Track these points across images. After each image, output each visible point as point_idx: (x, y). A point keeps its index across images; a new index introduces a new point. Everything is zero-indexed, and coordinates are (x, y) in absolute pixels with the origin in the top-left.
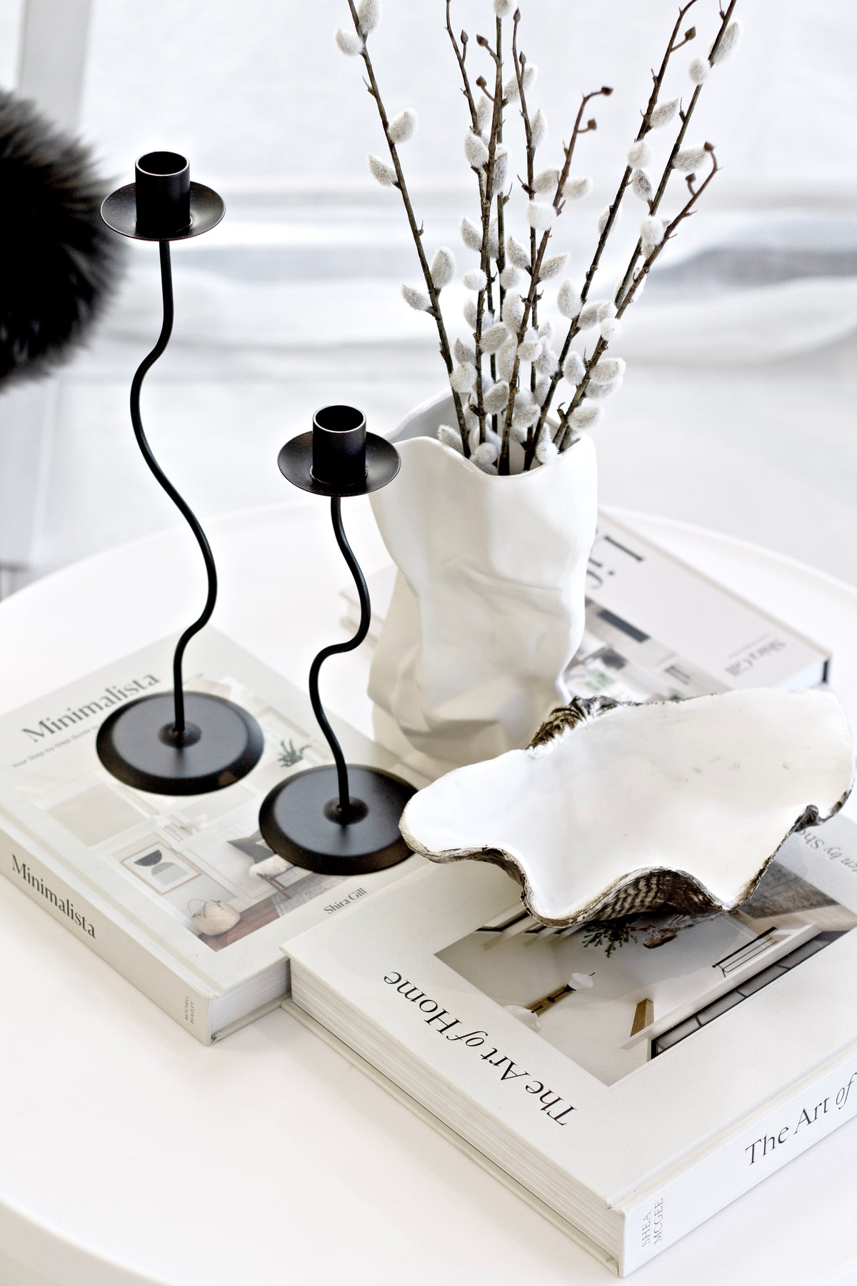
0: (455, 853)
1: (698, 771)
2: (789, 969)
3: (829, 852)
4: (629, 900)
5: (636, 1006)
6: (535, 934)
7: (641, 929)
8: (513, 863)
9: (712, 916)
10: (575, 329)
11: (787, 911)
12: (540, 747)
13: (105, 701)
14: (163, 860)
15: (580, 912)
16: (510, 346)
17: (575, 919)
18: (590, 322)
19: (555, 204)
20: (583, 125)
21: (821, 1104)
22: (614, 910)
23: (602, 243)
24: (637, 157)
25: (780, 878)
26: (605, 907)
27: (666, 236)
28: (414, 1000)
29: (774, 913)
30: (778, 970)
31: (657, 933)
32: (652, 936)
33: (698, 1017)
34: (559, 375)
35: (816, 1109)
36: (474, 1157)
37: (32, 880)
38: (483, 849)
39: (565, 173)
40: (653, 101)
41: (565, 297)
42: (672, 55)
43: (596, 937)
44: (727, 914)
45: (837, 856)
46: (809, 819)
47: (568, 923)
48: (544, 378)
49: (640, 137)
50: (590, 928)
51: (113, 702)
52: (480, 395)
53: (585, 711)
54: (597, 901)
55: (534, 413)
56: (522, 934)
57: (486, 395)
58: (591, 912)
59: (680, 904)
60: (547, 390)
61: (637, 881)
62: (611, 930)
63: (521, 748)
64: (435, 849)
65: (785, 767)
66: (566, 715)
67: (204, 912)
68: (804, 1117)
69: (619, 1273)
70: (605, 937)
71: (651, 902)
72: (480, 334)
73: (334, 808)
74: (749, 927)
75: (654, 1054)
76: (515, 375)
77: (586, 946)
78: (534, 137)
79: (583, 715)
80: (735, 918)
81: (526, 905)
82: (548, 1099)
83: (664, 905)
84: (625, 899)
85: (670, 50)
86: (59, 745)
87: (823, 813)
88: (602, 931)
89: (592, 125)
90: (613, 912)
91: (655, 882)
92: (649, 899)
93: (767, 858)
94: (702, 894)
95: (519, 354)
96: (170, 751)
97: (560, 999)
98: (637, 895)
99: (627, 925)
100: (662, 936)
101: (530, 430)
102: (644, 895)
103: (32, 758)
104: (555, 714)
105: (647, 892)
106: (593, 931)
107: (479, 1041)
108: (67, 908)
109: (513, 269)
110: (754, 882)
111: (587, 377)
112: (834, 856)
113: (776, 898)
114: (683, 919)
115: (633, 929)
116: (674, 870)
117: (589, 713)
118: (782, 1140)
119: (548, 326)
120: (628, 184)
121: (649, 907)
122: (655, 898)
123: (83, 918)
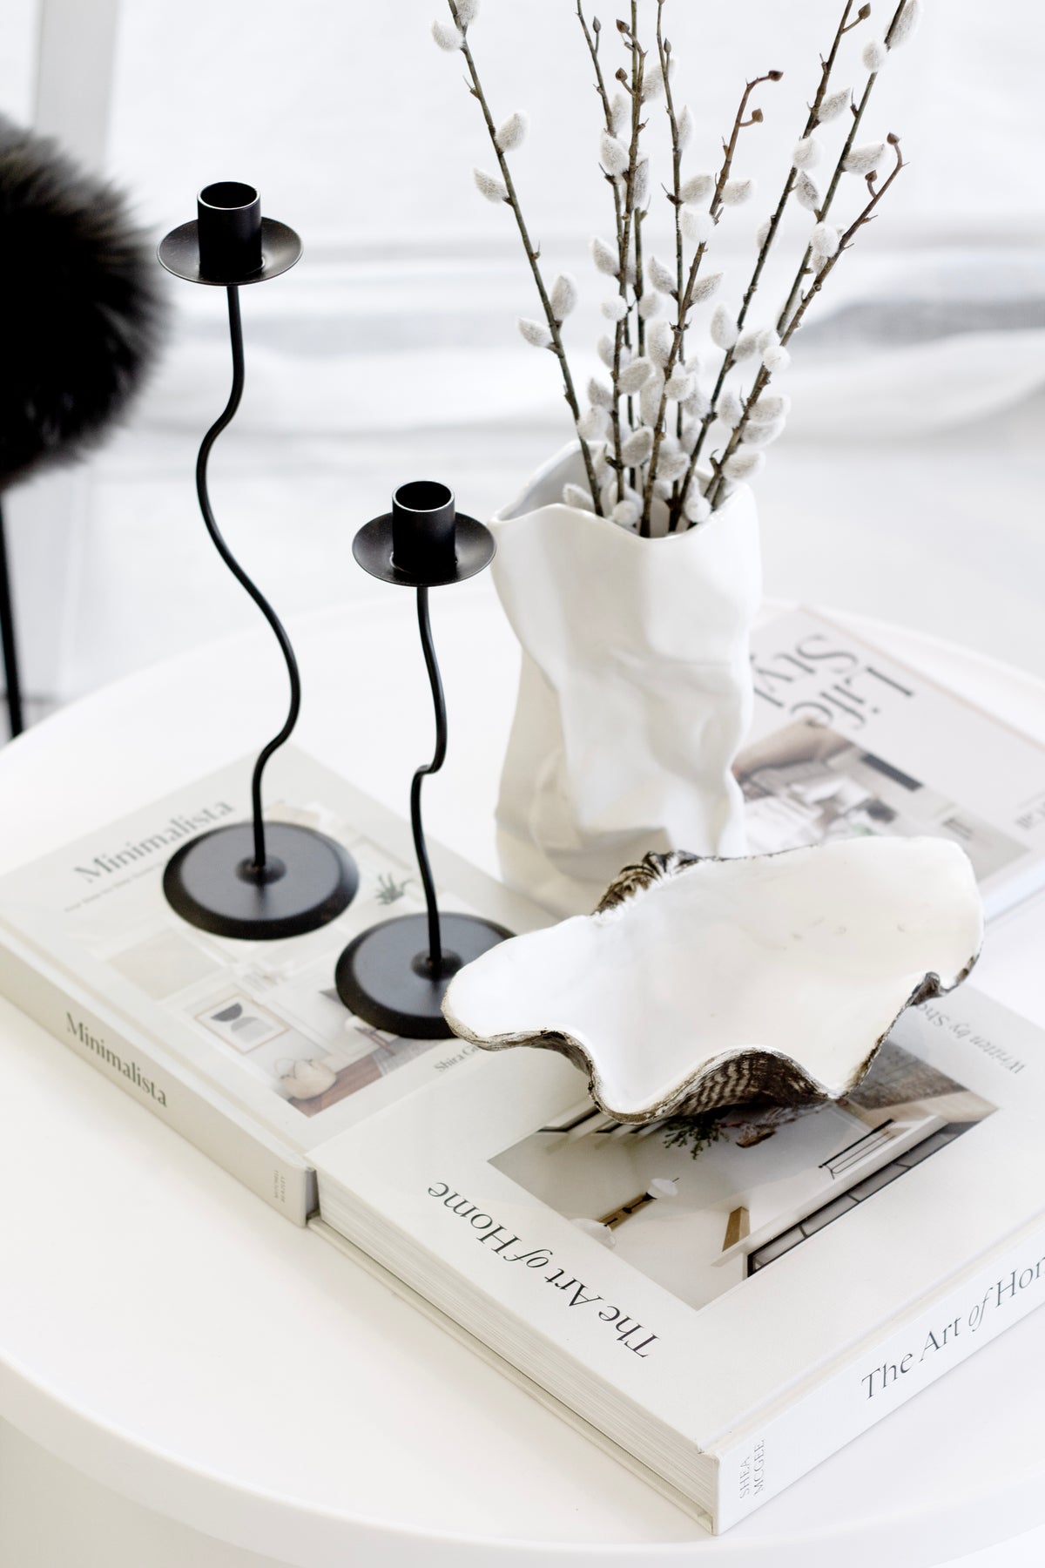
0: (509, 1039)
1: (797, 937)
2: (909, 1168)
3: (955, 1030)
4: (717, 1089)
5: (728, 1216)
6: (606, 1135)
7: (733, 1126)
8: (577, 1048)
9: (817, 1108)
10: (729, 362)
11: (907, 1100)
12: (608, 912)
13: (170, 834)
14: (244, 1014)
15: (659, 1104)
16: (653, 385)
17: (653, 1113)
18: (748, 353)
19: (712, 212)
20: (746, 117)
21: (950, 1326)
22: (699, 1101)
23: (761, 259)
24: (804, 157)
25: (897, 1063)
26: (689, 1098)
27: (841, 247)
28: (464, 1215)
29: (891, 1103)
30: (896, 1170)
31: (752, 1129)
32: (747, 1133)
33: (802, 1226)
34: (712, 416)
35: (945, 1331)
36: (542, 1399)
37: (90, 1042)
38: (542, 1032)
39: (724, 175)
40: (821, 91)
41: (719, 323)
42: (843, 36)
43: (680, 1135)
44: (835, 1105)
45: (965, 1035)
46: (929, 990)
47: (644, 1118)
48: (693, 423)
49: (806, 134)
50: (672, 1126)
51: (179, 835)
52: (617, 444)
53: (660, 868)
54: (679, 1091)
55: (683, 463)
56: (592, 1135)
57: (625, 444)
58: (672, 1104)
59: (777, 1093)
60: (696, 436)
61: (726, 1066)
62: (698, 1126)
63: (585, 914)
64: (485, 1033)
65: (900, 929)
66: (637, 873)
67: (294, 1072)
68: (932, 1342)
69: (712, 1530)
70: (691, 1135)
71: (743, 1091)
72: (618, 373)
73: (423, 961)
74: (862, 1120)
75: (751, 1271)
76: (661, 418)
77: (667, 1147)
78: (680, 138)
79: (658, 873)
80: (846, 1110)
81: (594, 1099)
82: (626, 1327)
83: (759, 1094)
84: (712, 1089)
85: (841, 31)
86: (118, 885)
87: (945, 982)
88: (687, 1128)
89: (757, 116)
90: (698, 1105)
91: (747, 1067)
92: (740, 1088)
93: (879, 1036)
94: (803, 1079)
95: (666, 392)
96: (249, 889)
97: (637, 1210)
98: (726, 1083)
99: (717, 1121)
100: (758, 1133)
101: (676, 484)
102: (734, 1082)
103: (87, 901)
104: (625, 873)
105: (738, 1080)
106: (676, 1128)
107: (542, 1261)
108: (132, 1073)
109: (654, 296)
110: (865, 1065)
111: (745, 418)
112: (961, 1034)
113: (894, 1085)
114: (784, 1112)
115: (724, 1126)
116: (769, 1051)
117: (665, 871)
118: (905, 1369)
119: (696, 361)
120: (792, 189)
121: (741, 1098)
122: (748, 1085)
123: (152, 1084)
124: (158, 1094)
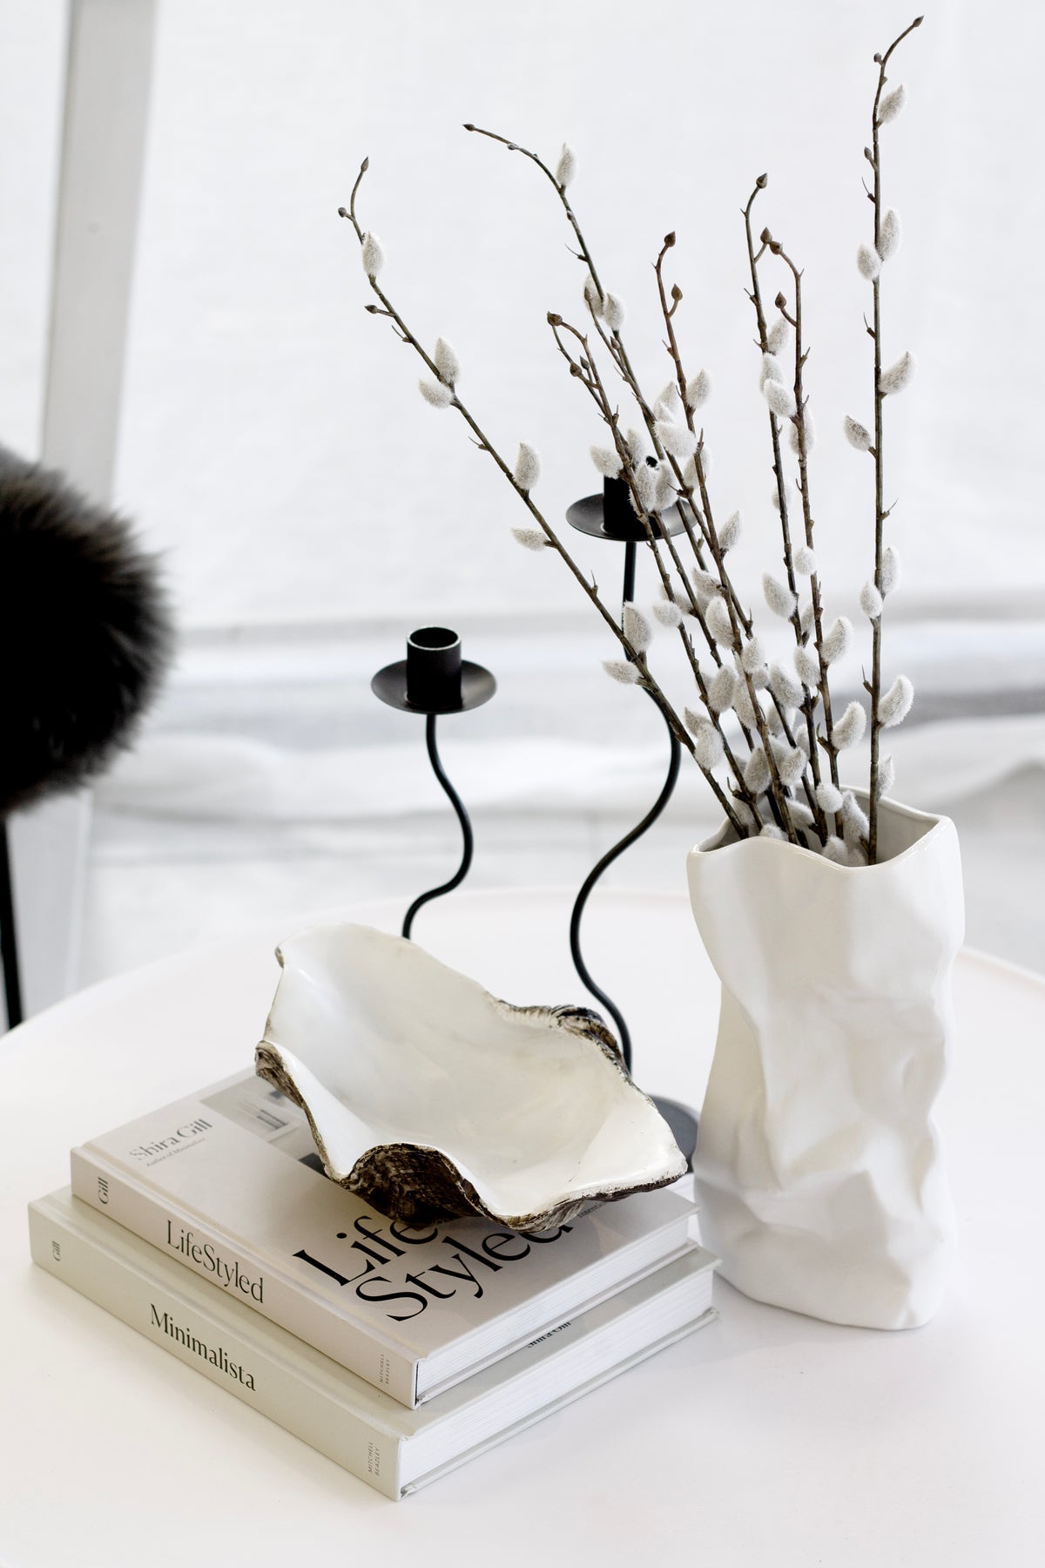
37: (176, 1332)
72: (707, 694)
108: (219, 1359)
123: (240, 1368)
124: (246, 1379)
